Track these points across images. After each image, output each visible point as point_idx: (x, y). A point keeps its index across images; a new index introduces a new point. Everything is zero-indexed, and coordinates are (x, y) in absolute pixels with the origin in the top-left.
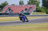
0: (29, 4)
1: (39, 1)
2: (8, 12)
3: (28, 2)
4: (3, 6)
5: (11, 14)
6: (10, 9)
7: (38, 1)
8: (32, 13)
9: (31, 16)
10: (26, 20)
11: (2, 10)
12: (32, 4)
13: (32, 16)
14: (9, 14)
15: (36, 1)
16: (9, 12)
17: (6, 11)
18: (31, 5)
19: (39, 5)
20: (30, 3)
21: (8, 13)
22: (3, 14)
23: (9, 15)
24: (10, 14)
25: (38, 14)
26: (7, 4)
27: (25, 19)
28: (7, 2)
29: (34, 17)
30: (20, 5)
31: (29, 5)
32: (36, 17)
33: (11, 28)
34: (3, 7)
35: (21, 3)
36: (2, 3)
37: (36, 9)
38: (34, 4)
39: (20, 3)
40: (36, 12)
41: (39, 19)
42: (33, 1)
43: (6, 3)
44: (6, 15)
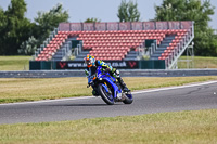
0: (161, 18)
1: (206, 5)
2: (69, 56)
3: (158, 8)
4: (47, 28)
5: (80, 65)
6: (78, 42)
7: (202, 4)
8: (176, 59)
9: (170, 74)
10: (119, 96)
11: (39, 47)
12: (177, 19)
13: (175, 74)
14: (70, 65)
15: (195, 6)
16: (72, 58)
17: (60, 51)
18: (170, 24)
19: (205, 25)
20: (165, 14)
21: (67, 62)
22: (47, 65)
23: (72, 68)
24: (75, 65)
25: (204, 65)
26: (64, 19)
27: (117, 88)
28: (63, 11)
29: (183, 79)
30: (123, 24)
31: (161, 24)
32: (192, 78)
33: (79, 129)
34: (43, 33)
35: (126, 14)
36: (39, 14)
37: (194, 40)
38: (185, 19)
39: (122, 16)
40: (193, 57)
41: (206, 87)
42: (179, 3)
43: (58, 15)
44: (58, 68)
